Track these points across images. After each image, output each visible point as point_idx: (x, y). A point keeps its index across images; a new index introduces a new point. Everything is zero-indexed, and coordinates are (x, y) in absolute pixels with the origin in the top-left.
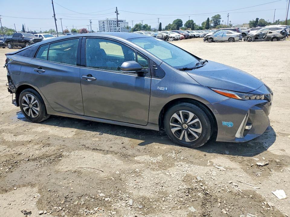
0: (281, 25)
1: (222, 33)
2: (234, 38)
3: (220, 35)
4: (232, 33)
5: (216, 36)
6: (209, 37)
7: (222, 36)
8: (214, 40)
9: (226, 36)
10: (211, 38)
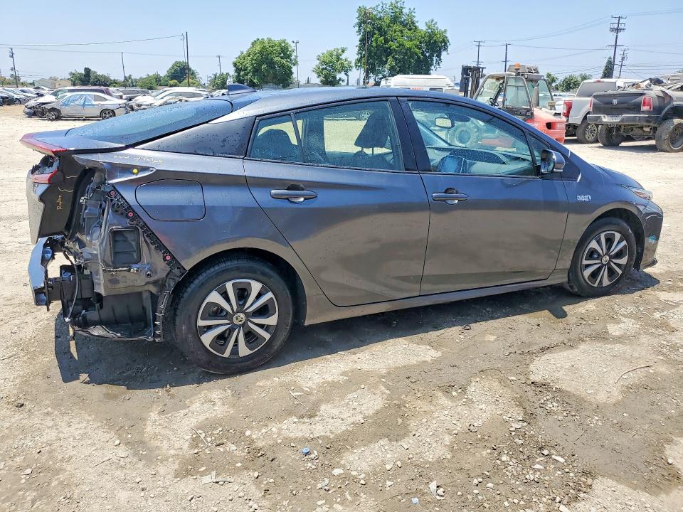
0: (194, 88)
1: (80, 98)
2: (113, 111)
3: (76, 102)
4: (106, 100)
5: (67, 105)
6: (48, 107)
7: (84, 105)
8: (63, 113)
9: (94, 105)
10: (53, 109)
